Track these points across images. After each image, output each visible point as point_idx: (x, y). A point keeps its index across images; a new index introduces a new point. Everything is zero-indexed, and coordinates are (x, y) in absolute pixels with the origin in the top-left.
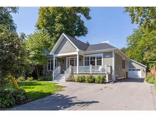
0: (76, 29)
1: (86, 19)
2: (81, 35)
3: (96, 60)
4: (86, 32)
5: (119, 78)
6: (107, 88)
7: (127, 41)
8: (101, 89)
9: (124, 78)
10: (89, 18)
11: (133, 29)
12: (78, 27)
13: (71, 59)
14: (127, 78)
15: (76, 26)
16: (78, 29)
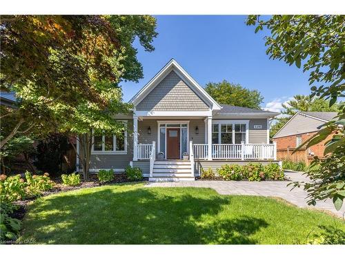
3: (234, 132)
13: (168, 126)
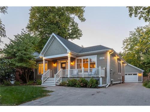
0: (70, 32)
1: (81, 21)
2: (75, 38)
3: (89, 62)
4: (81, 35)
5: (114, 83)
6: (99, 93)
7: (124, 44)
8: (93, 95)
9: (120, 82)
10: (83, 20)
11: (130, 32)
12: (71, 29)
14: (122, 83)
15: (70, 28)
16: (72, 32)
